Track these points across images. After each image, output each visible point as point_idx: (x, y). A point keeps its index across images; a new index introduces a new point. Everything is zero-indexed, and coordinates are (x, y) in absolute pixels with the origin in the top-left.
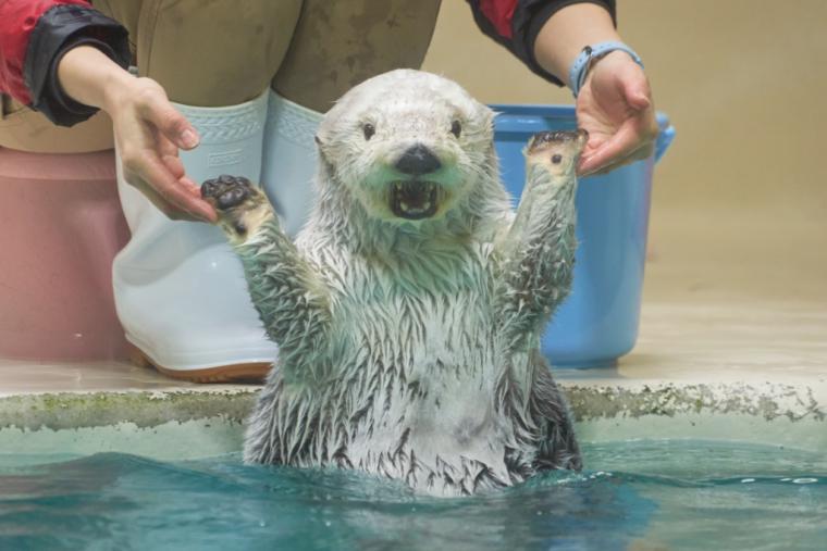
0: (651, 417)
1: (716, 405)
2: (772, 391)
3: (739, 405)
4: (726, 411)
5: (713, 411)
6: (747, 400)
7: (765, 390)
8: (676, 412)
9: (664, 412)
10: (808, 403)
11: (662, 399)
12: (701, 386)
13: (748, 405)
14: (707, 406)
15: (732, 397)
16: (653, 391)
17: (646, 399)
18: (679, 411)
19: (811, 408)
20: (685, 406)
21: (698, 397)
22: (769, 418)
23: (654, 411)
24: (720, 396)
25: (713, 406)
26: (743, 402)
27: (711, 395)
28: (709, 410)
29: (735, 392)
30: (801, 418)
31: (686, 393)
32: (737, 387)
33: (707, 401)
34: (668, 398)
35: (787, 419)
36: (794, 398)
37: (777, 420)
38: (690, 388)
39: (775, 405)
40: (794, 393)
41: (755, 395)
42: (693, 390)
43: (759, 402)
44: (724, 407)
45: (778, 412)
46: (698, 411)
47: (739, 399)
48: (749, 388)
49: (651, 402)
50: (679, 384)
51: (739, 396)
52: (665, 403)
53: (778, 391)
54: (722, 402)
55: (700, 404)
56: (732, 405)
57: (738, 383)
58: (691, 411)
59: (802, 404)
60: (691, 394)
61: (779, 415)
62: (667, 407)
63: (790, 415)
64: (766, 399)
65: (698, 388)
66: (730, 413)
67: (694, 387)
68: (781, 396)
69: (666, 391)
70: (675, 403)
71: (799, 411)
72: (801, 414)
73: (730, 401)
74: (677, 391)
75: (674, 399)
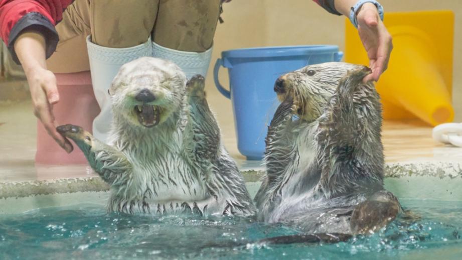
0: (390, 178)
1: (418, 172)
2: (443, 166)
3: (428, 172)
4: (422, 175)
5: (417, 175)
6: (432, 170)
7: (440, 165)
8: (401, 176)
9: (395, 176)
10: (458, 171)
11: (394, 171)
12: (412, 164)
13: (432, 172)
14: (414, 173)
15: (425, 169)
16: (390, 167)
17: (387, 171)
18: (402, 175)
19: (459, 173)
20: (404, 173)
21: (410, 169)
22: (441, 178)
23: (391, 176)
24: (420, 168)
25: (417, 173)
26: (430, 171)
27: (416, 168)
28: (415, 175)
29: (426, 166)
30: (455, 177)
31: (405, 168)
32: (427, 164)
33: (414, 171)
34: (397, 170)
35: (449, 178)
36: (452, 169)
37: (445, 178)
38: (407, 165)
39: (444, 172)
40: (452, 167)
41: (434, 168)
42: (408, 166)
43: (437, 171)
44: (421, 173)
45: (445, 175)
46: (410, 175)
47: (428, 170)
48: (432, 165)
49: (390, 172)
50: (401, 164)
51: (428, 168)
52: (396, 172)
53: (445, 165)
54: (421, 171)
55: (411, 172)
56: (425, 172)
57: (427, 163)
58: (407, 176)
59: (456, 171)
60: (407, 168)
61: (445, 176)
62: (397, 174)
63: (451, 176)
64: (440, 169)
65: (410, 166)
66: (424, 176)
67: (409, 165)
68: (447, 168)
69: (396, 167)
70: (400, 172)
71: (454, 174)
72: (455, 175)
73: (424, 171)
74: (402, 167)
75: (399, 170)
